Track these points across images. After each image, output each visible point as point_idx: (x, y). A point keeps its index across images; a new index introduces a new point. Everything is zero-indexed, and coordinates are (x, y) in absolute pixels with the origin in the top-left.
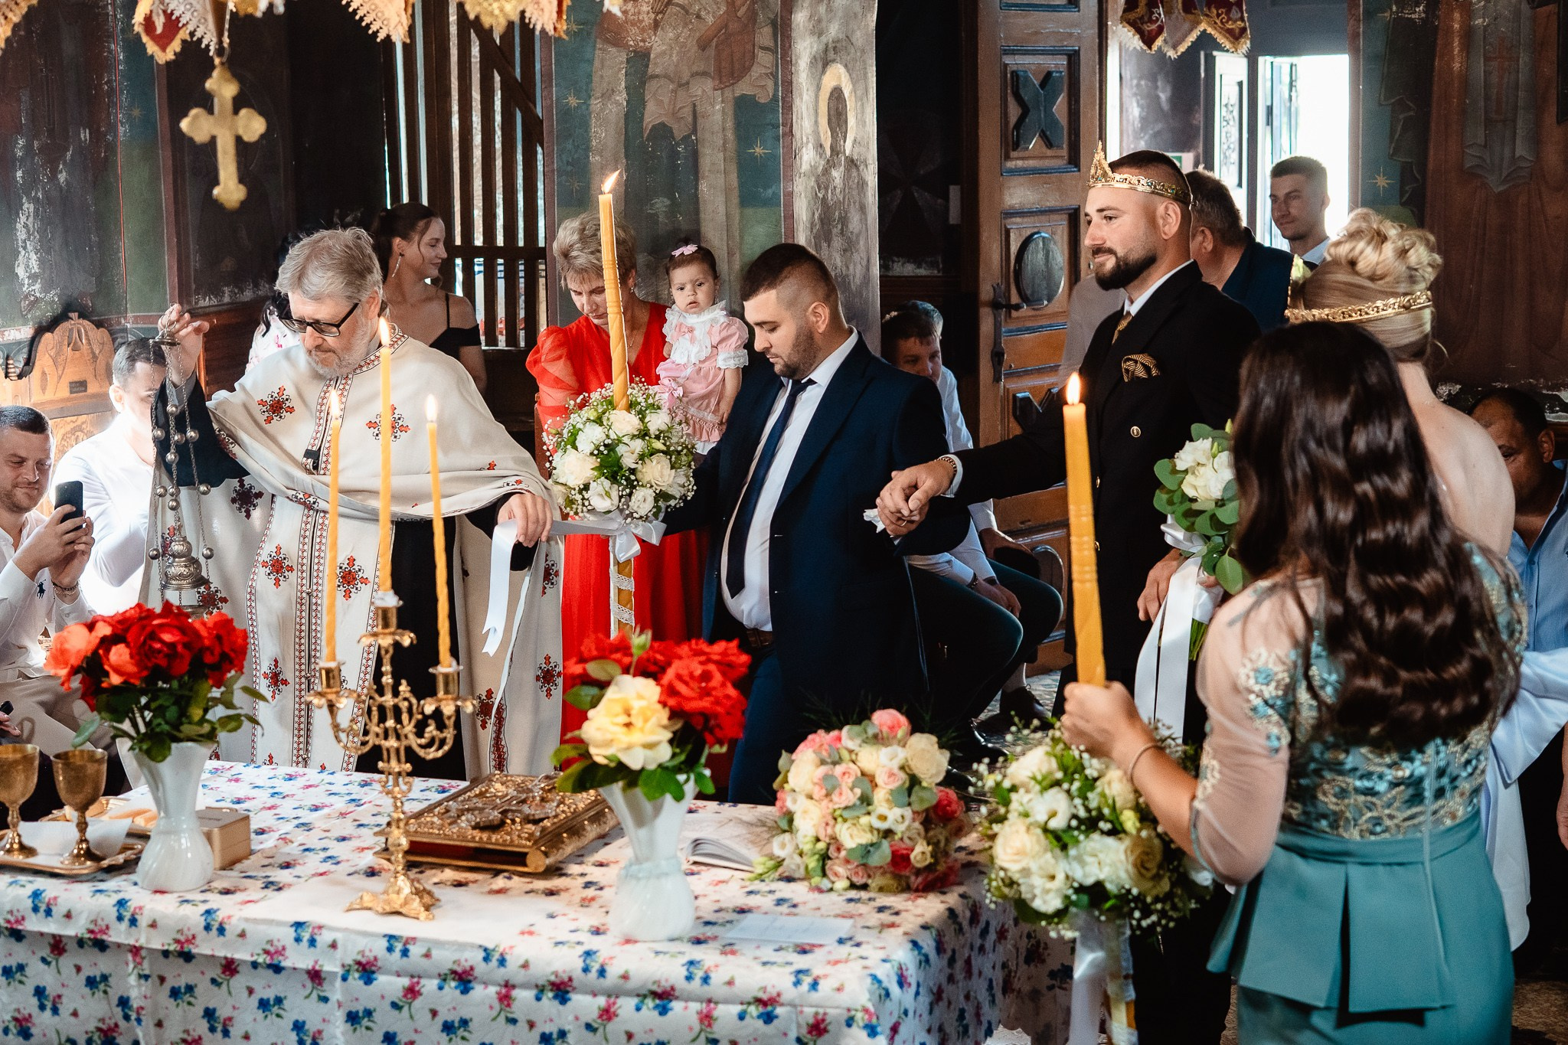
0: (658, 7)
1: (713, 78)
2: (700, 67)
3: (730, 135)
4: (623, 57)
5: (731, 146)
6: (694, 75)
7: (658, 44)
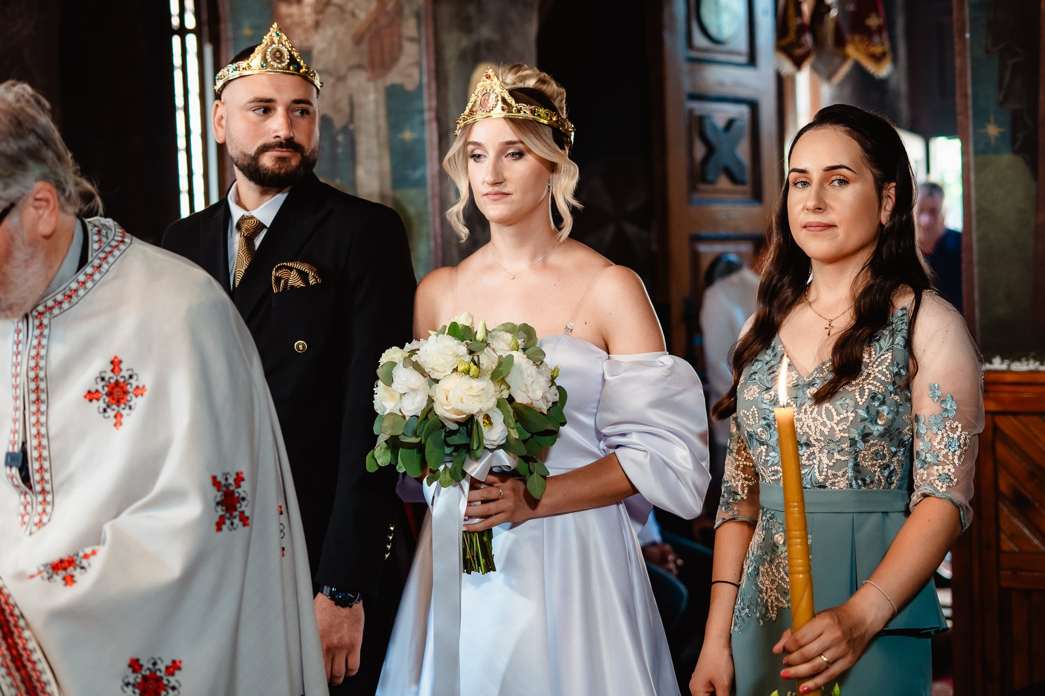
0: (319, 8)
1: (367, 70)
2: (354, 60)
6: (350, 69)
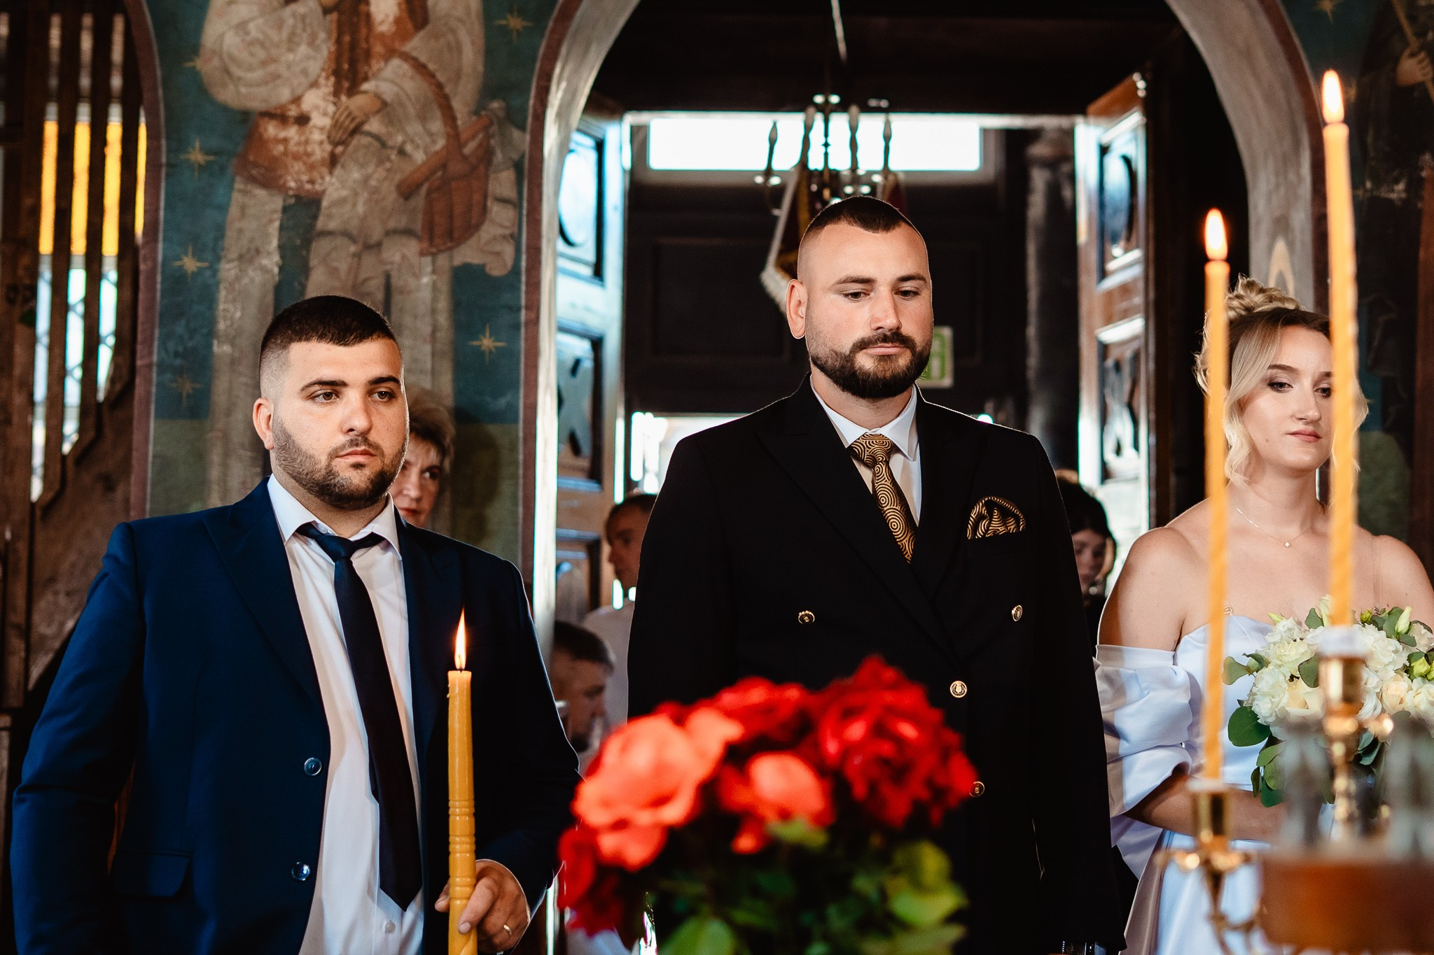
0: (339, 135)
1: (419, 238)
2: (400, 221)
3: (443, 320)
4: (277, 203)
5: (445, 334)
6: (389, 233)
7: (333, 187)
